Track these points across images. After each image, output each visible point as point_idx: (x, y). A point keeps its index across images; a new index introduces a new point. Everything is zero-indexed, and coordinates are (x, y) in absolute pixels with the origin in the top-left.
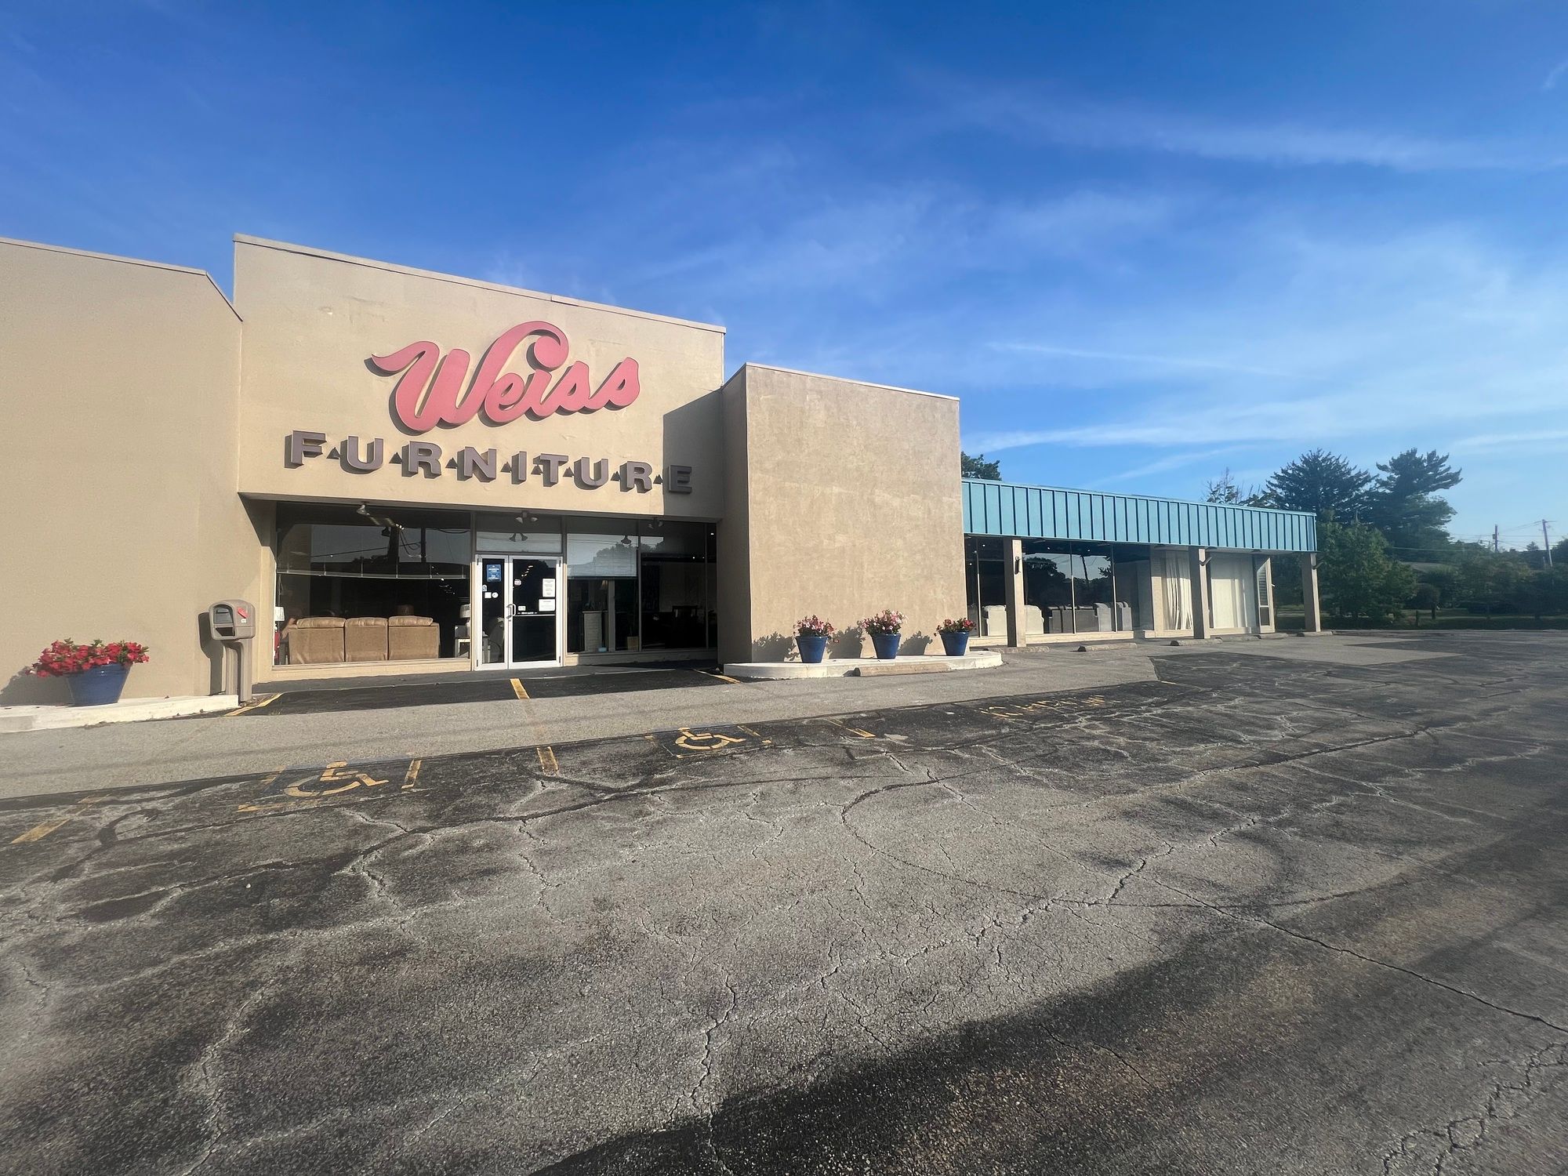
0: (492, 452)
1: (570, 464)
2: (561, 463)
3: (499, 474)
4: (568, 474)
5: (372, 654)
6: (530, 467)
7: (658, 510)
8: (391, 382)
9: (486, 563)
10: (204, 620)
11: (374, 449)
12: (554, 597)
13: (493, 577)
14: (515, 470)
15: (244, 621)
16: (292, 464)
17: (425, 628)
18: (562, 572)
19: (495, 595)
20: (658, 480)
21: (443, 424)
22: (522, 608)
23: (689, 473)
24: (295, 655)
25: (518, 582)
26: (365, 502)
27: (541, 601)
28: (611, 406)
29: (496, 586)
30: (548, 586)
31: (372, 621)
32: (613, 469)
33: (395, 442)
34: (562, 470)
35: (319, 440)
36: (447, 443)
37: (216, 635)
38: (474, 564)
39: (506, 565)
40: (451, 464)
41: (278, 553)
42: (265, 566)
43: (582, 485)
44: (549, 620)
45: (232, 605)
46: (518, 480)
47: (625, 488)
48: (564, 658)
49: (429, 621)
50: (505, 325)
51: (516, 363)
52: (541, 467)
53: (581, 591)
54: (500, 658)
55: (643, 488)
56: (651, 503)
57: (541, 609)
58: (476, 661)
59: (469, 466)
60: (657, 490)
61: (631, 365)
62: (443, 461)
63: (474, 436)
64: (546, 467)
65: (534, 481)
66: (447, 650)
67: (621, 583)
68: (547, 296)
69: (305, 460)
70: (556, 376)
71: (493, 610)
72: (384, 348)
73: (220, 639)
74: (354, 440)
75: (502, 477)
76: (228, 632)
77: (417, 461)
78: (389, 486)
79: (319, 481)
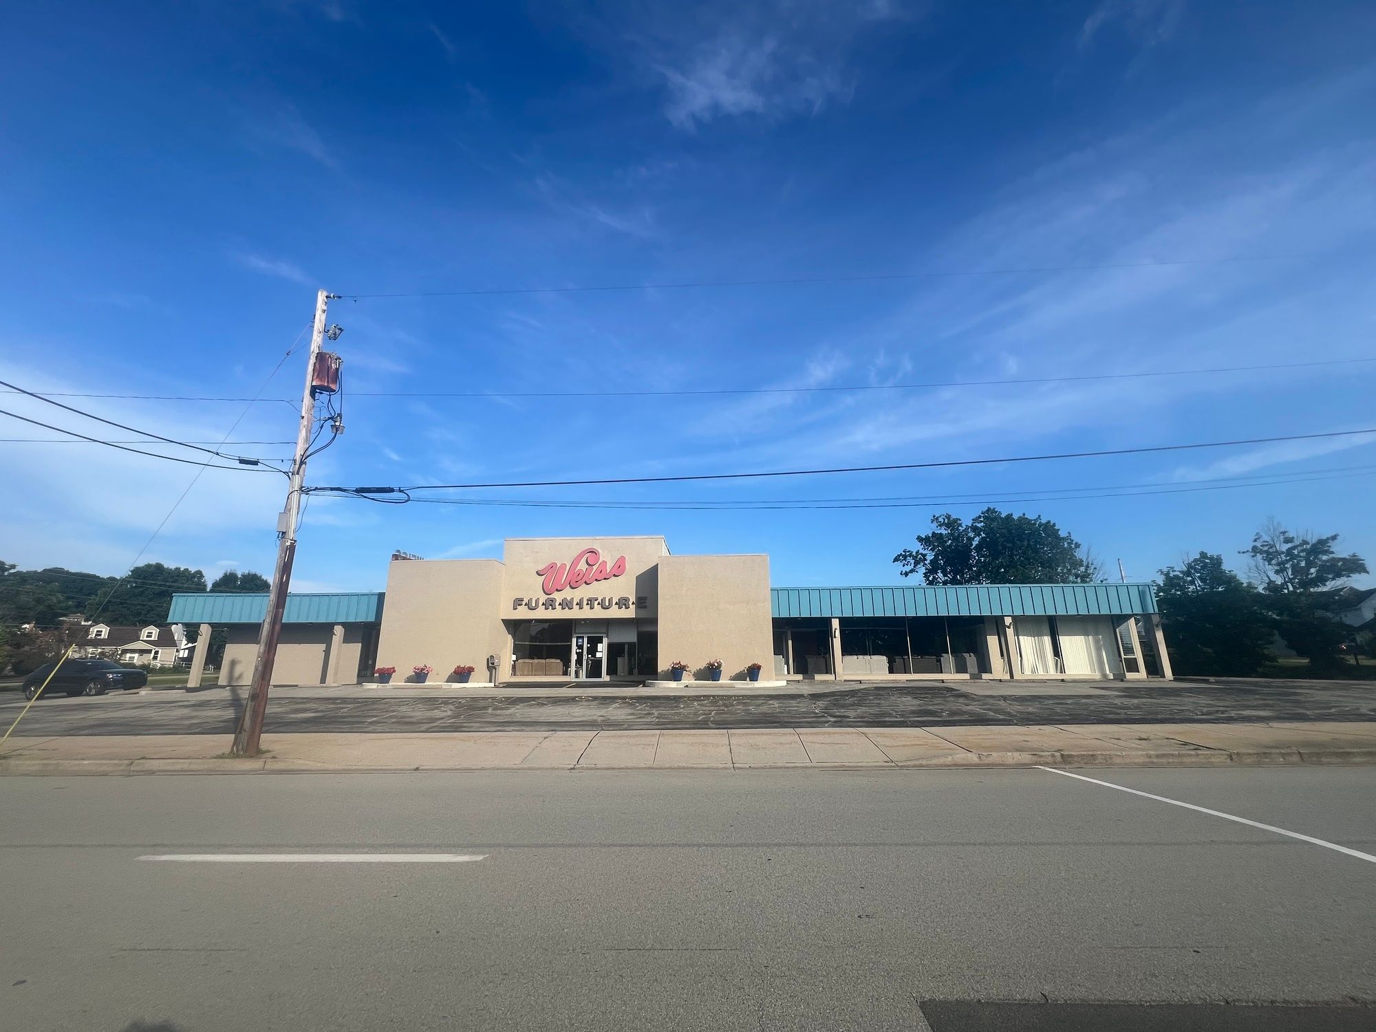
0: (573, 599)
1: (600, 600)
2: (596, 600)
3: (575, 606)
4: (599, 604)
5: (540, 673)
6: (585, 602)
7: (633, 616)
8: (544, 577)
9: (578, 638)
10: (488, 659)
11: (537, 601)
12: (602, 651)
13: (580, 644)
14: (580, 604)
16: (515, 609)
17: (557, 662)
18: (605, 640)
19: (580, 651)
20: (633, 603)
21: (557, 590)
22: (590, 656)
23: (646, 599)
24: (518, 673)
25: (589, 645)
26: (534, 619)
27: (597, 653)
28: (615, 576)
29: (580, 647)
30: (600, 646)
31: (540, 661)
32: (615, 600)
33: (543, 598)
34: (596, 603)
35: (521, 600)
36: (559, 597)
37: (490, 665)
38: (573, 639)
39: (585, 638)
40: (560, 604)
41: (513, 637)
42: (509, 641)
43: (604, 608)
44: (600, 660)
45: (498, 655)
46: (581, 608)
47: (620, 608)
48: (605, 678)
49: (559, 661)
50: (579, 551)
52: (589, 602)
53: (614, 650)
55: (627, 607)
56: (630, 613)
57: (597, 656)
58: (571, 678)
59: (566, 604)
60: (632, 607)
61: (622, 559)
62: (557, 604)
63: (567, 594)
64: (591, 602)
65: (586, 607)
66: (565, 673)
67: (631, 645)
68: (593, 538)
69: (518, 607)
70: (595, 568)
71: (580, 655)
72: (541, 567)
73: (492, 666)
74: (531, 599)
75: (576, 608)
76: (493, 664)
77: (550, 604)
78: (541, 614)
79: (522, 613)
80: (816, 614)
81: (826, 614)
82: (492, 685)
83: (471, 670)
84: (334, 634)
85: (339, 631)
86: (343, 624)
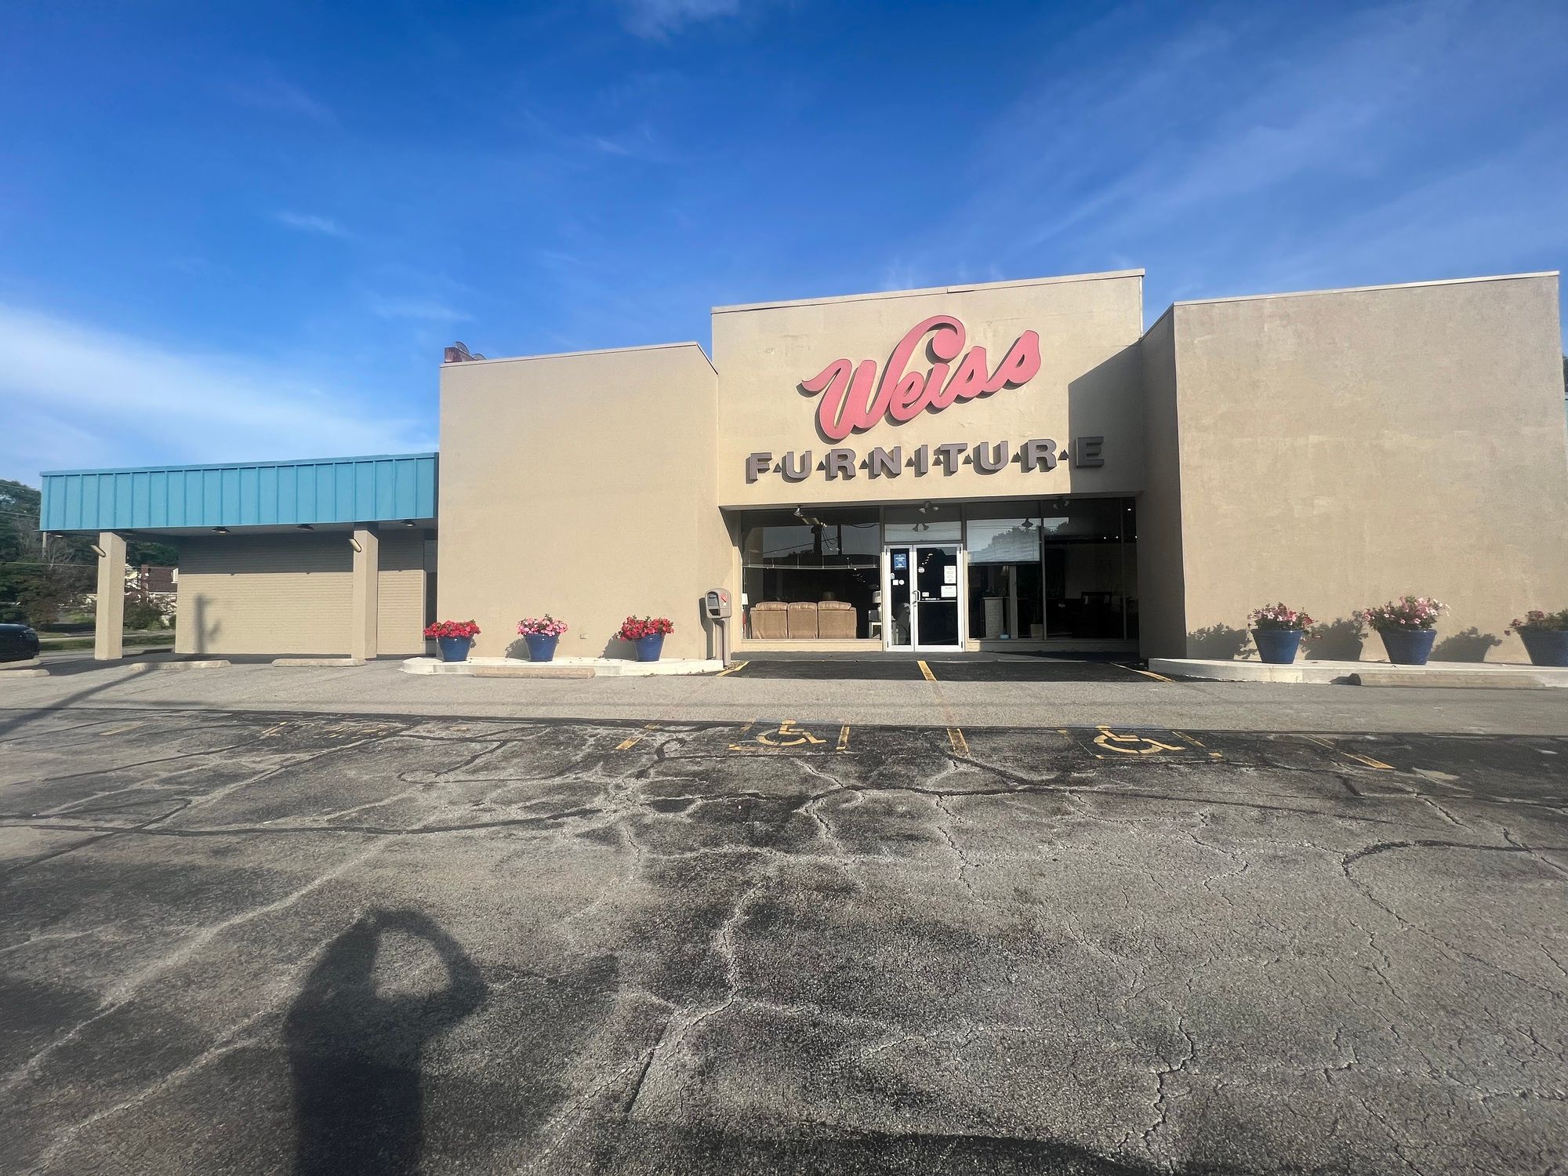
0: (898, 449)
1: (970, 452)
2: (960, 451)
3: (904, 469)
4: (967, 461)
5: (806, 633)
7: (1066, 489)
8: (816, 399)
9: (894, 552)
10: (702, 602)
11: (805, 460)
12: (956, 584)
13: (900, 566)
14: (918, 465)
15: (725, 604)
16: (751, 480)
17: (843, 611)
18: (963, 559)
19: (902, 582)
20: (1063, 456)
21: (857, 430)
22: (926, 594)
23: (1100, 444)
24: (755, 633)
25: (922, 570)
26: (799, 505)
27: (943, 587)
28: (1010, 385)
29: (902, 574)
30: (949, 572)
31: (806, 605)
32: (1013, 450)
33: (820, 451)
34: (961, 458)
35: (765, 459)
36: (859, 447)
37: (709, 615)
38: (884, 554)
39: (911, 554)
40: (864, 465)
41: (743, 551)
42: (735, 562)
43: (982, 470)
44: (951, 606)
45: (717, 592)
46: (920, 473)
47: (1027, 469)
48: (966, 644)
49: (848, 606)
50: (907, 327)
51: (918, 362)
52: (941, 457)
53: (982, 577)
54: (908, 642)
55: (1046, 466)
56: (1057, 481)
57: (942, 596)
58: (886, 643)
59: (880, 465)
60: (1063, 467)
61: (1032, 337)
62: (857, 463)
63: (882, 437)
64: (945, 457)
65: (935, 472)
66: (863, 633)
67: (1023, 568)
68: (943, 289)
69: (760, 476)
70: (953, 366)
71: (900, 596)
72: (809, 373)
74: (791, 454)
75: (908, 472)
76: (715, 612)
77: (838, 466)
78: (817, 491)
79: (771, 492)
82: (716, 665)
83: (662, 628)
84: (352, 548)
85: (364, 544)
86: (372, 527)
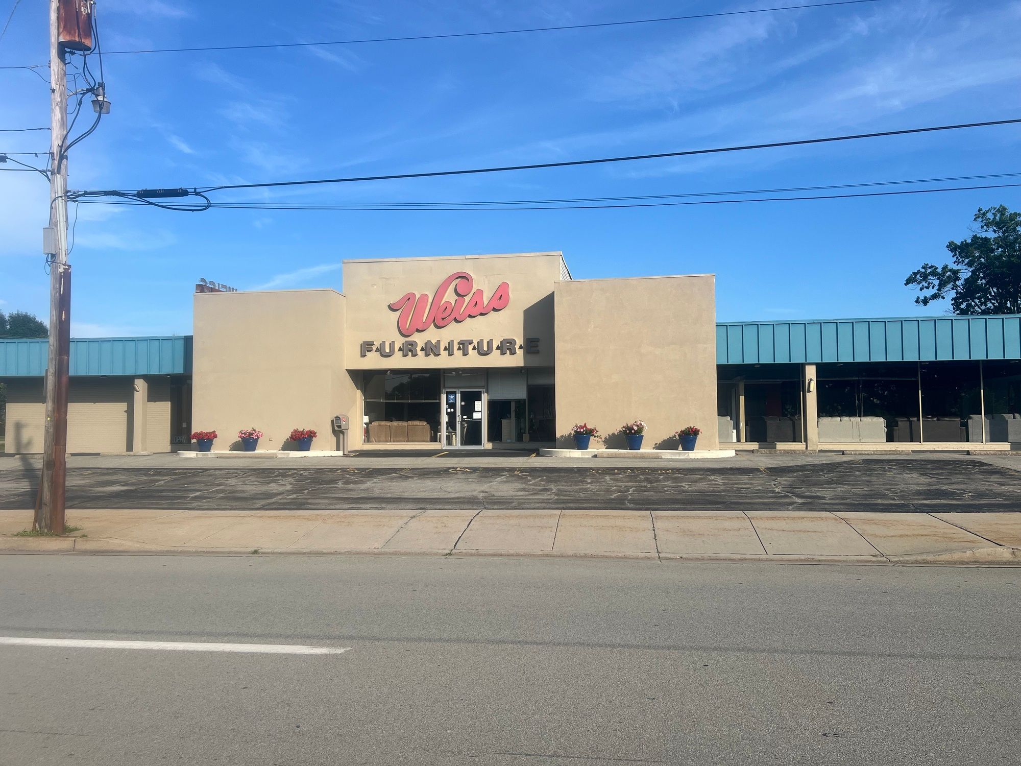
0: (439, 342)
1: (475, 343)
2: (470, 344)
3: (442, 352)
4: (474, 348)
5: (402, 439)
6: (456, 347)
7: (521, 363)
8: (398, 313)
9: (448, 394)
10: (332, 421)
12: (481, 410)
13: (451, 401)
14: (449, 349)
15: (344, 423)
16: (363, 356)
17: (422, 425)
18: (485, 397)
19: (452, 410)
20: (521, 347)
21: (418, 331)
22: (465, 417)
23: (538, 341)
24: (372, 438)
25: (463, 403)
26: (390, 369)
27: (474, 413)
28: (495, 310)
29: (452, 405)
30: (478, 405)
31: (401, 423)
32: (495, 344)
33: (399, 341)
34: (471, 347)
35: (371, 344)
36: (420, 339)
37: (336, 428)
38: (442, 395)
39: (457, 395)
40: (422, 349)
41: (365, 393)
42: (358, 399)
43: (480, 354)
44: (478, 423)
45: (341, 417)
46: (451, 354)
47: (503, 353)
48: (487, 445)
49: (425, 423)
50: (444, 277)
52: (461, 346)
53: (497, 410)
55: (513, 353)
56: (517, 360)
57: (474, 418)
58: (442, 445)
59: (431, 349)
60: (520, 353)
61: (504, 287)
62: (419, 349)
63: (432, 335)
64: (464, 346)
65: (458, 353)
66: (434, 439)
67: (519, 402)
68: (463, 257)
69: (367, 353)
70: (467, 299)
71: (452, 416)
72: (394, 299)
73: (338, 430)
74: (384, 342)
75: (444, 354)
76: (339, 427)
77: (409, 349)
78: (398, 362)
79: (373, 362)
80: (782, 359)
81: (797, 359)
82: (340, 453)
83: (311, 435)
84: (134, 389)
85: (141, 386)
86: (146, 378)
